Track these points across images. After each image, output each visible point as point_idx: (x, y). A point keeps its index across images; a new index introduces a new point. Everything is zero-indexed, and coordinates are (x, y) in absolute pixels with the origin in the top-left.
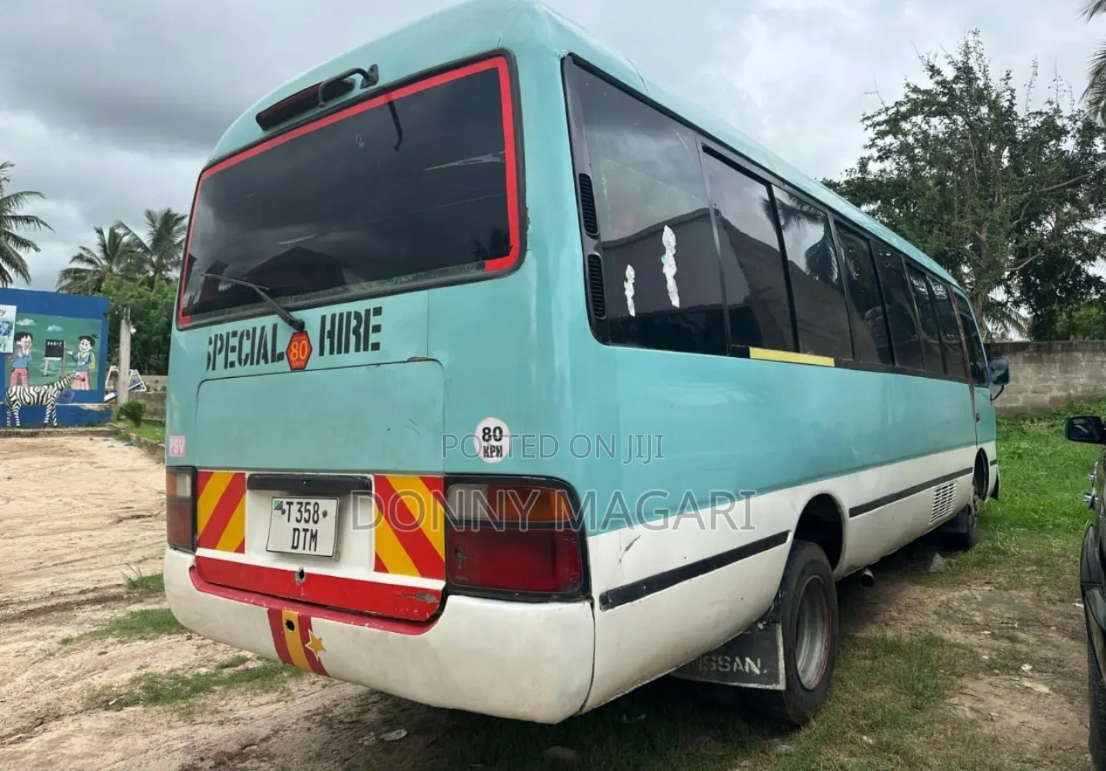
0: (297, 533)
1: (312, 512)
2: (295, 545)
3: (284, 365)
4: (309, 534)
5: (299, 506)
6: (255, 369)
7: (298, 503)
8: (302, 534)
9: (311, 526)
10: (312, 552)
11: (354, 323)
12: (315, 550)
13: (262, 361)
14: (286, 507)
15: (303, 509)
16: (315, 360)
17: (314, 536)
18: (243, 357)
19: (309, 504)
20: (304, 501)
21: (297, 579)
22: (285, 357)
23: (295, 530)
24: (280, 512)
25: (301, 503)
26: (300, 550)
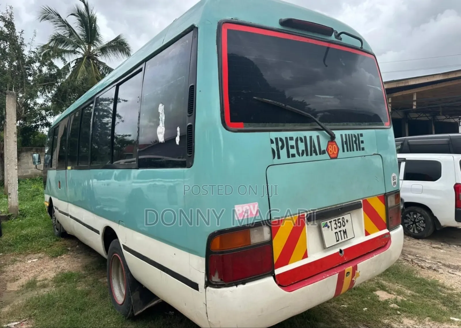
0: (337, 234)
1: (342, 222)
2: (338, 239)
3: (326, 156)
4: (342, 232)
5: (335, 221)
6: (309, 158)
7: (334, 221)
8: (339, 233)
9: (343, 228)
10: (346, 239)
11: (354, 139)
12: (347, 237)
13: (314, 154)
14: (329, 224)
15: (337, 222)
16: (341, 154)
17: (345, 232)
18: (300, 152)
19: (340, 219)
20: (337, 219)
21: (340, 254)
22: (326, 151)
23: (336, 233)
24: (327, 227)
25: (336, 220)
26: (340, 241)
